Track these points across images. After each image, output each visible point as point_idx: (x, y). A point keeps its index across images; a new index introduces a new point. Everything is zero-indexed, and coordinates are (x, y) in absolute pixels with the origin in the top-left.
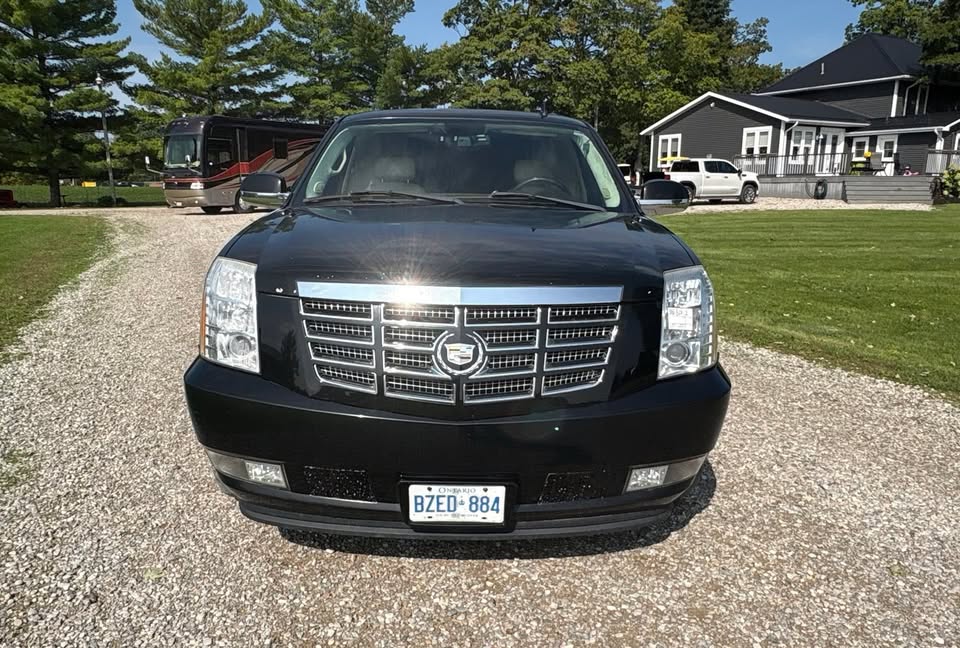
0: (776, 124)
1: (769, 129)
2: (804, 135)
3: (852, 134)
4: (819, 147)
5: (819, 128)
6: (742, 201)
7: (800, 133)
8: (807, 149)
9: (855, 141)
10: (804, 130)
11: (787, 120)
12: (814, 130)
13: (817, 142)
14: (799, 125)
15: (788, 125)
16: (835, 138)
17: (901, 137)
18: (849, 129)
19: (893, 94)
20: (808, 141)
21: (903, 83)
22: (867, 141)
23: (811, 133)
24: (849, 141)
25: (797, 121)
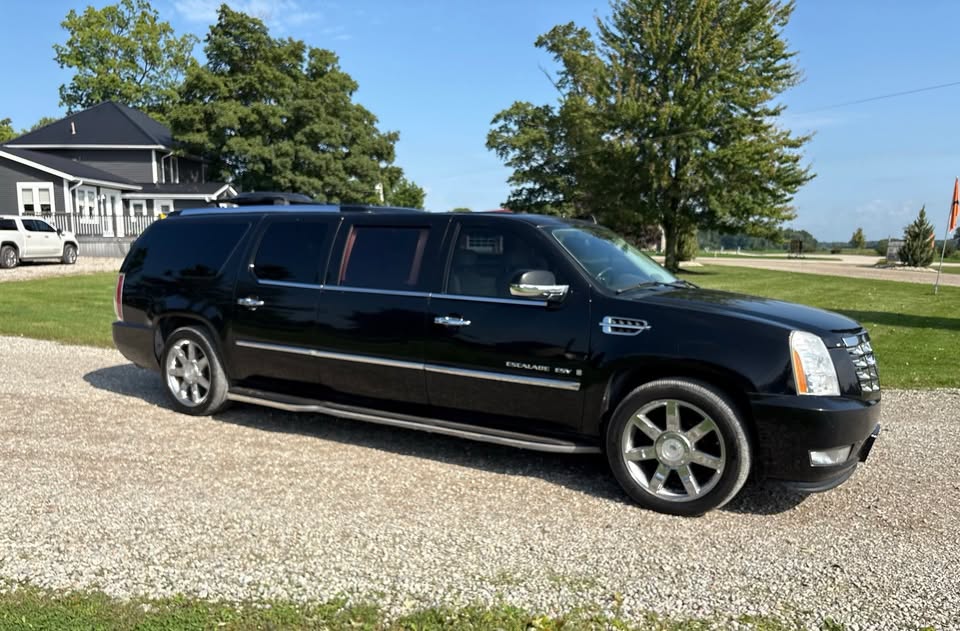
0: (58, 181)
1: (50, 185)
2: (86, 193)
3: (128, 196)
4: (102, 206)
5: (98, 188)
6: (64, 261)
7: (83, 192)
8: (91, 209)
9: (132, 203)
10: (87, 189)
11: (71, 178)
12: (95, 190)
13: (99, 203)
14: (84, 184)
15: (71, 184)
16: (113, 199)
17: (176, 202)
18: (124, 191)
19: (151, 161)
20: (91, 200)
21: (159, 153)
22: (144, 203)
23: (92, 193)
24: (126, 202)
25: (82, 180)
